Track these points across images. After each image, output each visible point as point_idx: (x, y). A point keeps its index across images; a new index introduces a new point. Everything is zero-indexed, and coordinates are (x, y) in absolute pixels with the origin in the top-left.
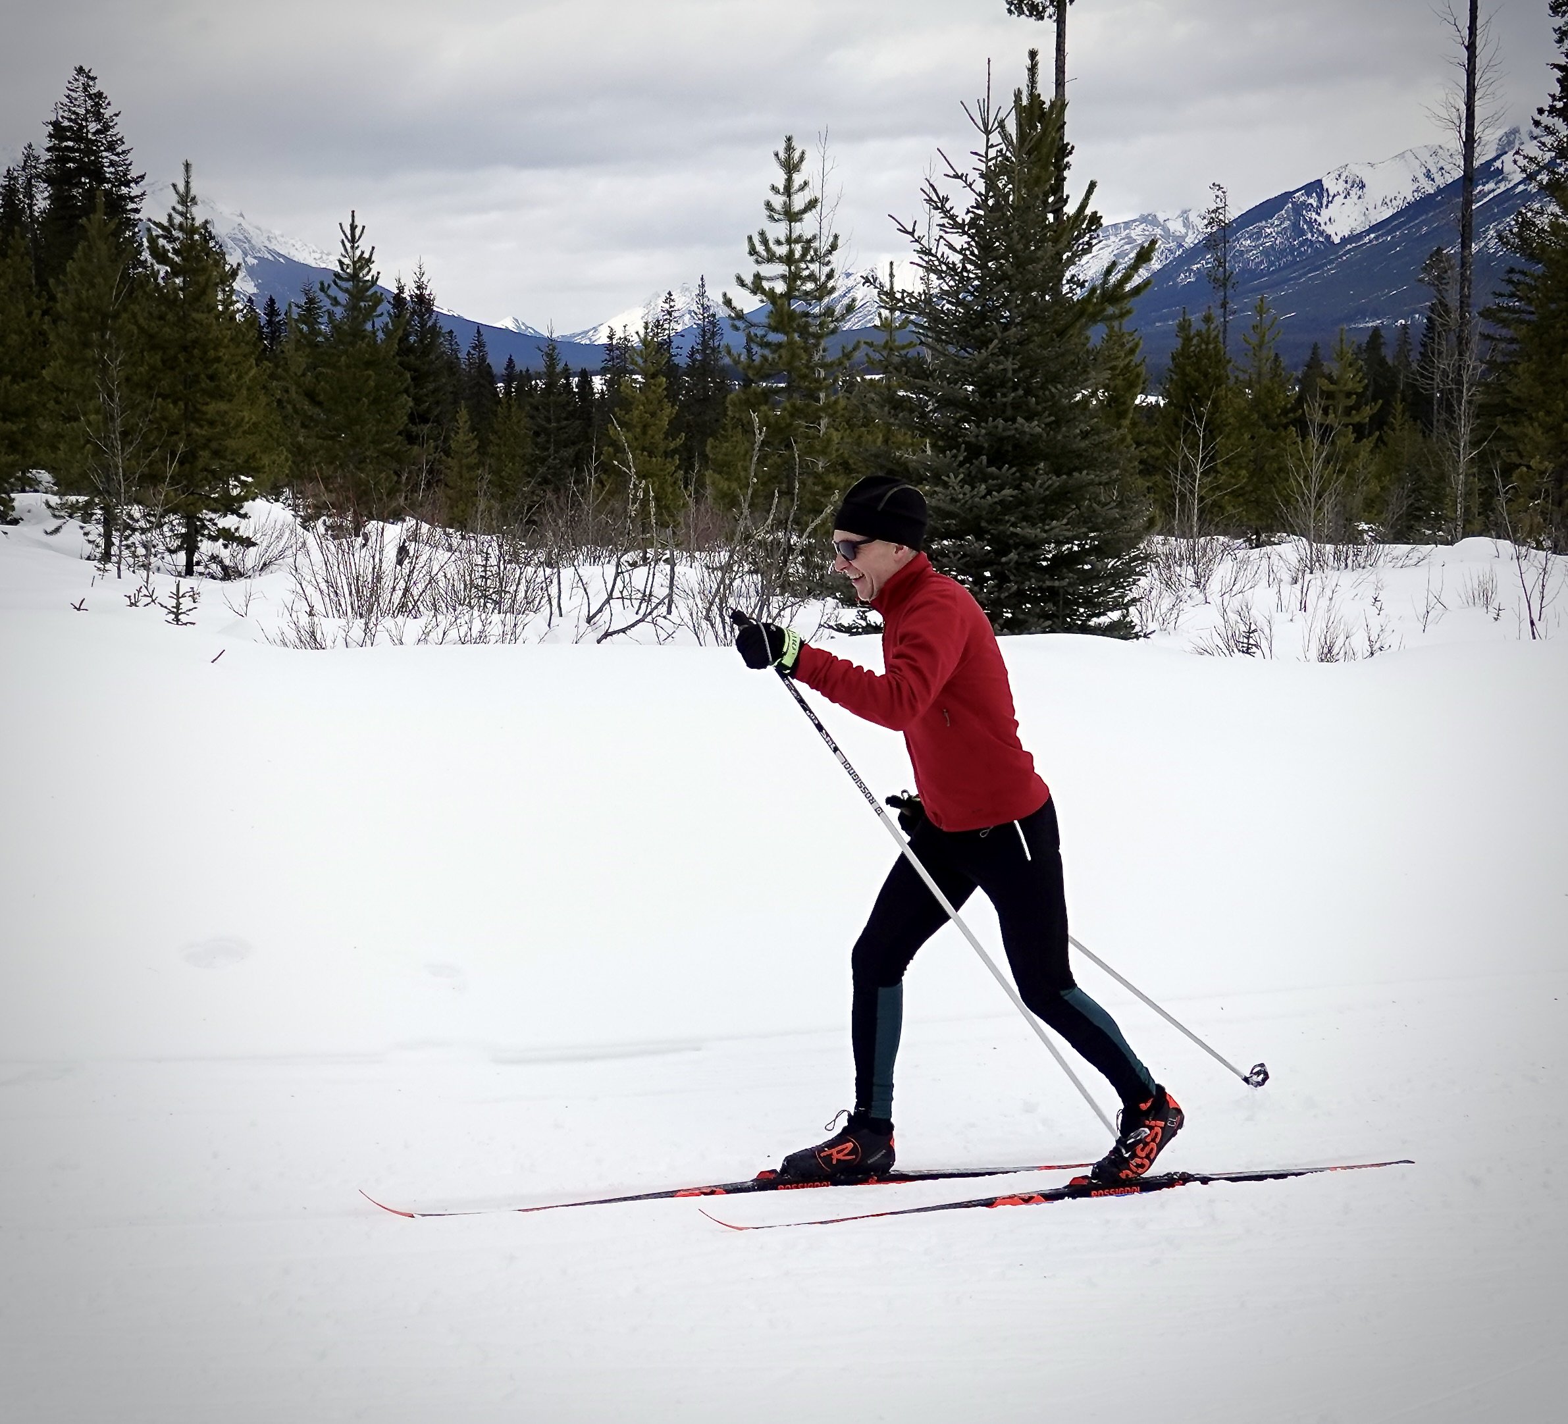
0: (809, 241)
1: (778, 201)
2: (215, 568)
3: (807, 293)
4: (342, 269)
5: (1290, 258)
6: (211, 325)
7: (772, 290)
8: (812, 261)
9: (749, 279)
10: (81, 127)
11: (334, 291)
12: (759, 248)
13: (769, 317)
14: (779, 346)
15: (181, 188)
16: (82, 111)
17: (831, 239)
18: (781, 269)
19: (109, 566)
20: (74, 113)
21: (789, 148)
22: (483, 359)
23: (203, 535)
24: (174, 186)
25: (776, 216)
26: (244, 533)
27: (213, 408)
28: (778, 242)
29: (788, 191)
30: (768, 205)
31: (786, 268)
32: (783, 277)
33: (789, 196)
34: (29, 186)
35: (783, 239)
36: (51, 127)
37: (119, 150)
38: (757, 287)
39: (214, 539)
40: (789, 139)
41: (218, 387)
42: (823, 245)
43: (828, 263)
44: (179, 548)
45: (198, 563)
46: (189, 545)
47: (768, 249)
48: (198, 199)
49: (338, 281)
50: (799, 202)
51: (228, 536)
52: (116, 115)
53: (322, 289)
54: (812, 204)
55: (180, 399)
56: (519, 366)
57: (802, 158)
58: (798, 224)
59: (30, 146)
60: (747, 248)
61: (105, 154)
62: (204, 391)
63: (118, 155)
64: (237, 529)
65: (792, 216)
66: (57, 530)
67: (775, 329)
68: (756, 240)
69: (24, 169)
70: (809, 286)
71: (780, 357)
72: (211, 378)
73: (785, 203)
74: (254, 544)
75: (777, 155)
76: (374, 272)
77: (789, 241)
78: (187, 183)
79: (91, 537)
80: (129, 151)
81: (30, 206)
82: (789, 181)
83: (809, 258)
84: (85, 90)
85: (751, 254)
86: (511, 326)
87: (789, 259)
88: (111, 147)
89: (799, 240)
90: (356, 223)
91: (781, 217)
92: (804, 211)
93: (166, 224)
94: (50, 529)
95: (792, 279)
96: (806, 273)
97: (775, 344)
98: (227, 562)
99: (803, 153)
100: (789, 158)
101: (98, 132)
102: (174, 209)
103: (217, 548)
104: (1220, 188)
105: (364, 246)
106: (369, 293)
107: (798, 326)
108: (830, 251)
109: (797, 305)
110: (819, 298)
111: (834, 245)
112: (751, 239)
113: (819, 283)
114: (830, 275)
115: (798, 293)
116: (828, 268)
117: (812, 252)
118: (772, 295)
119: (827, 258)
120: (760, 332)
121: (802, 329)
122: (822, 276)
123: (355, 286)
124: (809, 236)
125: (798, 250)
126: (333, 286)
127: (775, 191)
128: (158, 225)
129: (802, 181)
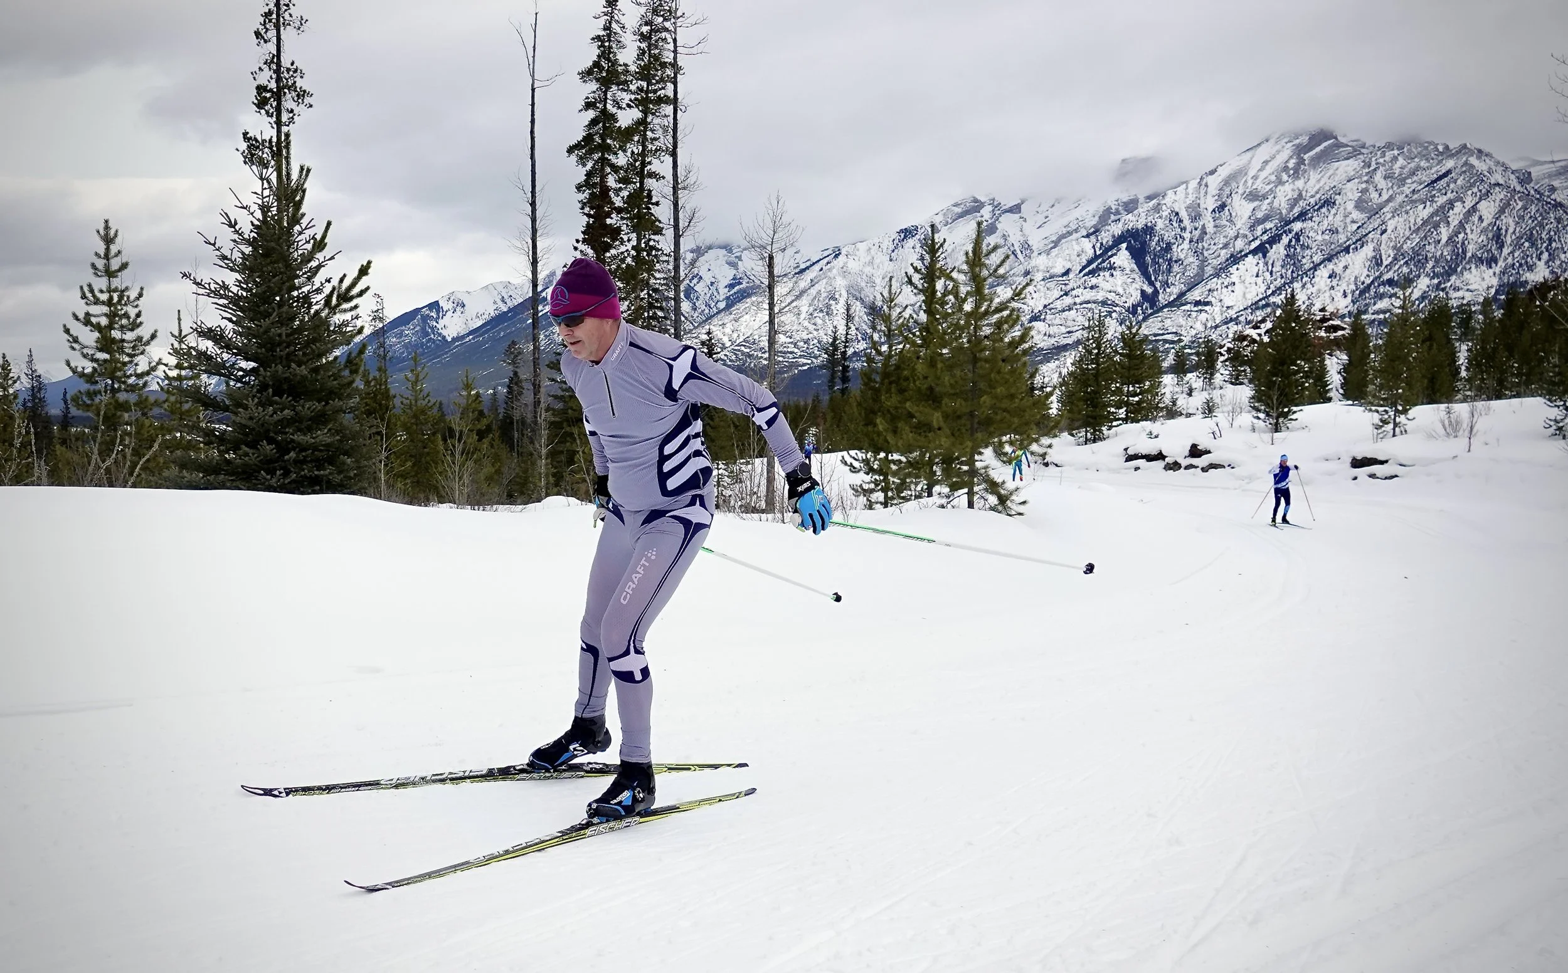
0: (123, 291)
1: (100, 264)
3: (122, 327)
5: (421, 350)
7: (99, 324)
8: (126, 304)
9: (81, 316)
12: (88, 294)
13: (96, 342)
14: (105, 361)
17: (138, 291)
18: (105, 309)
21: (107, 227)
25: (99, 274)
29: (107, 256)
30: (93, 266)
31: (108, 309)
32: (106, 315)
33: (108, 260)
35: (104, 289)
38: (87, 321)
40: (106, 222)
42: (133, 294)
47: (94, 296)
50: (115, 264)
54: (124, 266)
57: (116, 235)
58: (115, 280)
60: (79, 295)
65: (110, 274)
67: (101, 350)
68: (86, 289)
70: (124, 321)
71: (106, 369)
73: (105, 264)
75: (98, 232)
77: (109, 291)
82: (108, 249)
85: (83, 299)
87: (109, 303)
89: (115, 290)
91: (103, 274)
92: (119, 271)
95: (112, 316)
96: (123, 312)
97: (102, 361)
99: (117, 231)
100: (107, 235)
104: (379, 297)
107: (118, 348)
108: (138, 299)
109: (116, 334)
110: (132, 330)
111: (140, 295)
112: (81, 288)
113: (131, 320)
114: (138, 315)
115: (116, 326)
116: (136, 310)
117: (125, 299)
118: (98, 327)
119: (136, 303)
120: (90, 352)
121: (121, 350)
122: (133, 316)
124: (122, 288)
125: (115, 297)
127: (97, 256)
129: (116, 252)
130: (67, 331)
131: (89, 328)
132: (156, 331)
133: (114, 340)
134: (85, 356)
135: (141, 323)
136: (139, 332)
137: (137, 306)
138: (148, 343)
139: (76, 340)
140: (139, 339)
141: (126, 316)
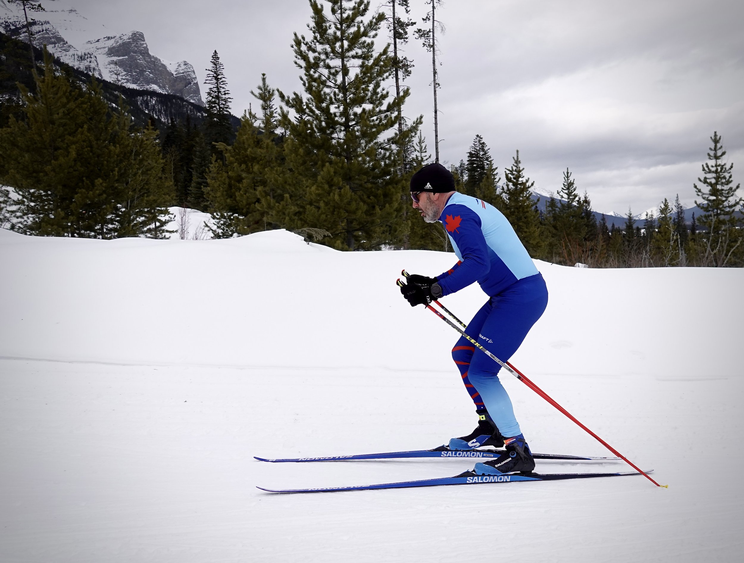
0: (723, 166)
1: (712, 153)
3: (722, 183)
4: (564, 187)
6: (526, 201)
7: (711, 182)
8: (724, 172)
9: (702, 179)
10: (478, 153)
11: (562, 194)
12: (706, 169)
13: (710, 191)
14: (714, 200)
15: (516, 158)
16: (478, 148)
17: (730, 165)
18: (714, 175)
20: (476, 149)
21: (716, 135)
22: (604, 224)
24: (514, 158)
25: (712, 158)
28: (712, 166)
29: (715, 149)
30: (709, 155)
32: (714, 178)
33: (716, 151)
34: (462, 172)
35: (714, 165)
36: (468, 154)
38: (705, 181)
40: (716, 132)
42: (728, 167)
47: (709, 169)
48: (521, 161)
49: (563, 190)
50: (719, 153)
52: (489, 149)
53: (558, 193)
54: (724, 153)
56: (616, 226)
57: (720, 139)
58: (719, 160)
59: (462, 159)
60: (702, 169)
61: (485, 161)
65: (717, 158)
67: (711, 195)
68: (705, 166)
69: (460, 166)
70: (724, 181)
71: (714, 204)
72: (525, 218)
73: (714, 153)
75: (711, 137)
76: (574, 187)
77: (716, 166)
78: (518, 157)
82: (716, 146)
83: (723, 171)
84: (479, 142)
86: (613, 214)
87: (716, 172)
88: (487, 159)
89: (719, 165)
90: (569, 171)
92: (721, 156)
93: (511, 169)
95: (717, 178)
96: (722, 176)
97: (712, 200)
99: (720, 136)
100: (715, 139)
101: (483, 155)
102: (513, 165)
105: (571, 179)
106: (573, 194)
107: (720, 194)
108: (730, 169)
109: (719, 187)
110: (727, 184)
111: (732, 167)
112: (703, 166)
113: (727, 179)
114: (730, 177)
115: (719, 183)
116: (729, 175)
117: (724, 169)
118: (710, 184)
119: (729, 171)
120: (706, 196)
121: (721, 195)
122: (728, 178)
123: (568, 192)
124: (723, 164)
125: (719, 169)
126: (561, 192)
127: (711, 149)
128: (509, 170)
129: (720, 146)
130: (695, 187)
131: (706, 185)
132: (739, 184)
133: (718, 190)
134: (704, 198)
135: (732, 181)
136: (730, 185)
137: (730, 173)
138: (735, 190)
139: (700, 191)
140: (731, 188)
141: (724, 178)
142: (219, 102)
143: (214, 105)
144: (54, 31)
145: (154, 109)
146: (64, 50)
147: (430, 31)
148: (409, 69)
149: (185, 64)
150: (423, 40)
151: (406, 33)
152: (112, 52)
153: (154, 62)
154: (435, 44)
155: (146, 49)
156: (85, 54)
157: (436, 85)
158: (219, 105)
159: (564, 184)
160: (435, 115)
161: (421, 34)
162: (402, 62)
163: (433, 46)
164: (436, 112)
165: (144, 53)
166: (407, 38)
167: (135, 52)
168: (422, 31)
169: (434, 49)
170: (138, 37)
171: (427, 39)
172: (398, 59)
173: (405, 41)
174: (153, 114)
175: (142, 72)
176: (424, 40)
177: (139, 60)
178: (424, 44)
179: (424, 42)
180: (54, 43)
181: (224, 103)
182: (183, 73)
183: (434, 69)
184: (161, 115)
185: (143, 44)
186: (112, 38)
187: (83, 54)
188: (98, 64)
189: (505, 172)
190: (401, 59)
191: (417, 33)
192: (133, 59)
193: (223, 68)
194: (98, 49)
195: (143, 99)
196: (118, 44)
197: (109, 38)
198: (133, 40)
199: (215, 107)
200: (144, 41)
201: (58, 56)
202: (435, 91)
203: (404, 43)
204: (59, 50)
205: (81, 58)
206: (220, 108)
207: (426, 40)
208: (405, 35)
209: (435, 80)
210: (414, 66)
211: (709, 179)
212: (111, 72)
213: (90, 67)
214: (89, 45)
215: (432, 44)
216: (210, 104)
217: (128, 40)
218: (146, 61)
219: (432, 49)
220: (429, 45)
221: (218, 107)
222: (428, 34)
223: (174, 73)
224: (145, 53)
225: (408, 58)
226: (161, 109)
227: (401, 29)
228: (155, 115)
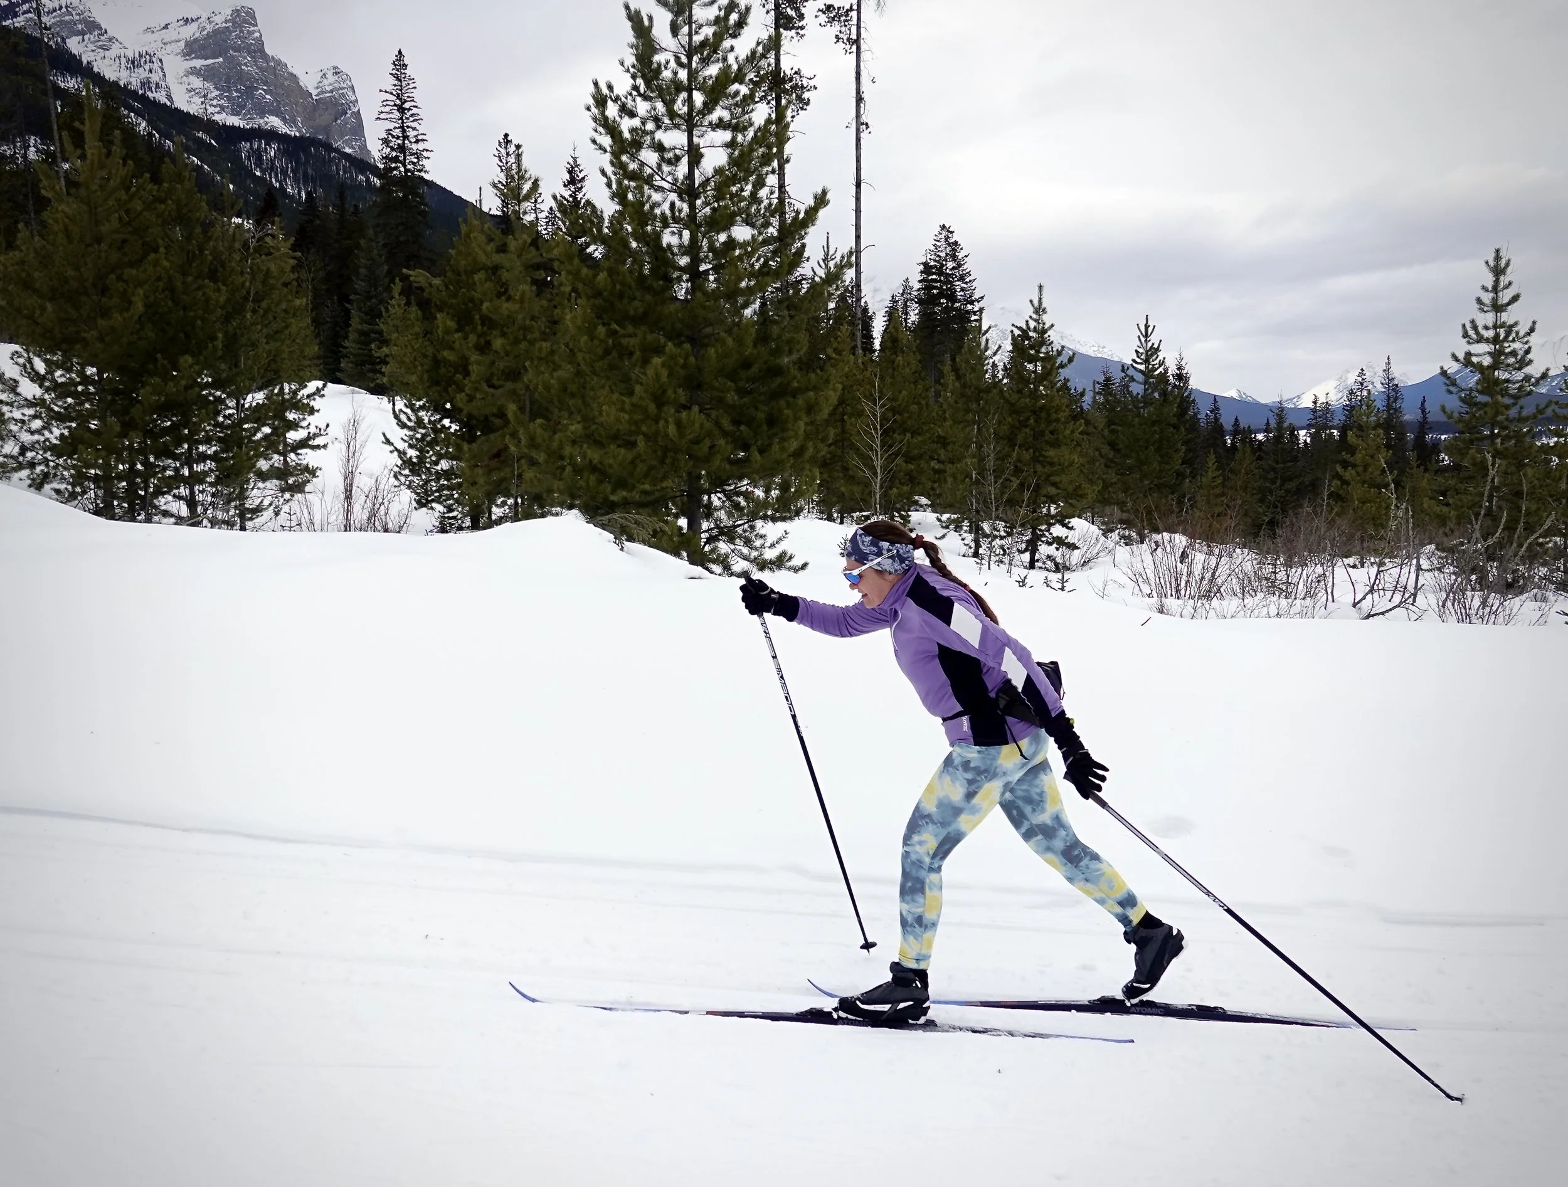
0: (1511, 326)
1: (1487, 298)
2: (1049, 564)
3: (1509, 365)
4: (1138, 357)
6: (1054, 396)
7: (1480, 365)
8: (1513, 341)
9: (1461, 356)
10: (942, 265)
11: (1131, 372)
12: (1471, 332)
13: (1476, 384)
14: (1485, 404)
15: (1036, 303)
16: (943, 255)
17: (1529, 324)
18: (1488, 347)
19: (983, 562)
20: (939, 256)
21: (1498, 257)
22: (1217, 419)
23: (1043, 542)
24: (1031, 301)
25: (1486, 309)
26: (1070, 540)
27: (1051, 453)
28: (1486, 328)
30: (1479, 301)
31: (1493, 347)
32: (1489, 353)
33: (1497, 292)
34: (905, 306)
35: (1491, 325)
36: (922, 266)
37: (967, 280)
38: (1468, 362)
39: (1050, 544)
40: (1497, 250)
41: (1057, 439)
42: (1523, 329)
43: (1527, 342)
44: (1026, 550)
45: (1038, 561)
46: (1032, 546)
47: (1477, 333)
48: (1047, 310)
49: (1135, 365)
50: (1505, 297)
51: (1060, 542)
52: (966, 256)
54: (1515, 298)
55: (1030, 448)
56: (1243, 425)
57: (1508, 264)
58: (1503, 313)
59: (907, 279)
60: (1461, 333)
61: (957, 283)
62: (1047, 442)
63: (966, 283)
64: (1067, 537)
65: (1497, 308)
66: (943, 536)
67: (1482, 392)
68: (1468, 326)
69: (902, 295)
72: (1052, 433)
73: (1493, 298)
74: (1078, 548)
75: (1487, 263)
76: (1161, 358)
77: (1495, 327)
78: (1040, 299)
79: (966, 542)
80: (974, 280)
81: (906, 320)
82: (1497, 281)
84: (946, 240)
85: (1464, 337)
86: (1237, 396)
87: (1495, 340)
88: (962, 279)
89: (1503, 325)
90: (1149, 323)
91: (1489, 309)
92: (1509, 304)
93: (1024, 327)
94: (939, 536)
95: (1496, 355)
96: (1508, 350)
97: (1482, 404)
98: (1059, 560)
99: (1509, 260)
100: (1497, 265)
101: (954, 268)
102: (1031, 317)
103: (1051, 550)
105: (1154, 340)
106: (1157, 372)
107: (1501, 389)
108: (1529, 334)
109: (1502, 375)
110: (1520, 369)
111: (1532, 330)
112: (1464, 326)
113: (1519, 357)
115: (1501, 365)
116: (1526, 346)
117: (1514, 335)
118: (1479, 368)
119: (1525, 339)
120: (1469, 395)
121: (1505, 392)
122: (1521, 353)
123: (1147, 368)
124: (1510, 322)
125: (1502, 333)
126: (1131, 368)
127: (1485, 288)
128: (1019, 328)
129: (1507, 282)
130: (1444, 373)
131: (1470, 369)
133: (1497, 382)
134: (1462, 400)
136: (1528, 370)
138: (1537, 382)
139: (1453, 383)
140: (1527, 378)
141: (1514, 353)
142: (405, 159)
143: (393, 165)
144: (81, 8)
145: (272, 168)
146: (101, 47)
147: (851, 9)
148: (806, 95)
149: (336, 73)
150: (835, 28)
151: (801, 17)
152: (193, 49)
153: (275, 69)
154: (862, 36)
155: (260, 42)
156: (140, 56)
157: (861, 125)
158: (404, 166)
159: (1137, 351)
160: (857, 192)
161: (832, 15)
162: (791, 79)
163: (857, 42)
164: (858, 185)
165: (255, 52)
166: (802, 28)
167: (237, 49)
168: (834, 9)
169: (858, 48)
170: (243, 18)
171: (845, 26)
172: (782, 74)
173: (798, 33)
174: (271, 178)
175: (250, 90)
176: (839, 28)
177: (245, 65)
178: (837, 37)
179: (838, 33)
180: (82, 33)
181: (415, 160)
182: (331, 91)
183: (858, 92)
184: (285, 179)
185: (253, 32)
186: (192, 20)
187: (137, 55)
188: (164, 76)
189: (1012, 332)
190: (788, 72)
191: (824, 13)
192: (232, 63)
193: (415, 88)
194: (165, 44)
195: (251, 147)
196: (205, 32)
197: (187, 21)
198: (234, 23)
199: (396, 168)
200: (256, 25)
201: (89, 59)
202: (858, 140)
203: (796, 39)
204: (91, 47)
205: (133, 62)
206: (407, 170)
207: (843, 29)
208: (800, 21)
209: (858, 116)
210: (816, 88)
211: (1476, 355)
212: (189, 91)
213: (149, 82)
214: (150, 37)
215: (854, 37)
216: (386, 163)
217: (224, 25)
218: (258, 68)
219: (854, 48)
220: (848, 40)
221: (402, 169)
222: (847, 15)
223: (314, 92)
224: (257, 50)
225: (804, 72)
226: (287, 167)
227: (792, 9)
228: (273, 180)
